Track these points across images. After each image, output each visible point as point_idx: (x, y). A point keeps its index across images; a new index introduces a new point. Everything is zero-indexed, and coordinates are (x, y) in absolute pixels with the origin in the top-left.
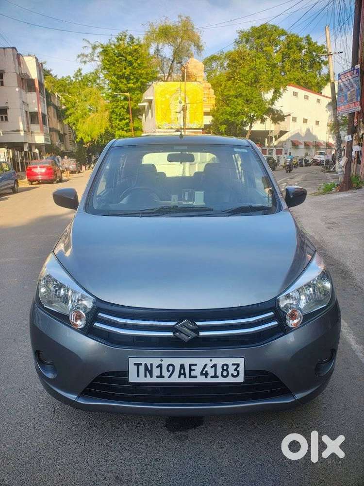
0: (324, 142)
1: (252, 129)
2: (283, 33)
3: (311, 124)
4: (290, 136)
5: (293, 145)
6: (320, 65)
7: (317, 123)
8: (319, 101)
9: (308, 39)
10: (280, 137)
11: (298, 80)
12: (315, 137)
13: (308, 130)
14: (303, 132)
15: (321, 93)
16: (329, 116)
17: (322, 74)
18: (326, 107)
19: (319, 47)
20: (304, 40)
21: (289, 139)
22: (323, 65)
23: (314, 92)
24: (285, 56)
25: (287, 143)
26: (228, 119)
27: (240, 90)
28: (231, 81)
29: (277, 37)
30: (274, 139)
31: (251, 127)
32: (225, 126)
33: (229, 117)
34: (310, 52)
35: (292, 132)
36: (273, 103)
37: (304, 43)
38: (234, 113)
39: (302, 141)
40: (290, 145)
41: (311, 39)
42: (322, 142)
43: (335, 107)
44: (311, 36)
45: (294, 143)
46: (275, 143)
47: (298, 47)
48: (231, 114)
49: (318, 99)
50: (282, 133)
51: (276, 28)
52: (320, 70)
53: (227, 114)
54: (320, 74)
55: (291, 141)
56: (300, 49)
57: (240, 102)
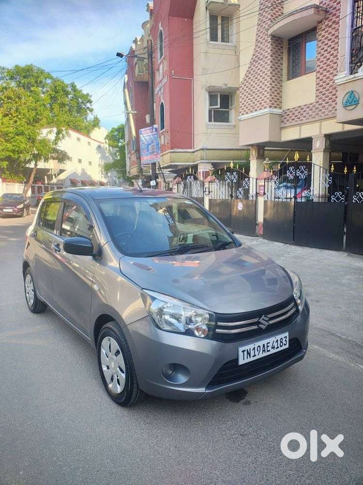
0: (98, 181)
1: (38, 167)
2: (49, 76)
3: (85, 165)
4: (68, 174)
5: (71, 183)
6: (86, 111)
7: (90, 163)
8: (89, 143)
9: (73, 86)
10: (59, 174)
11: (68, 122)
12: (89, 176)
13: (83, 170)
14: (79, 172)
15: (90, 137)
16: (100, 158)
17: (88, 119)
18: (97, 149)
19: (84, 95)
20: (69, 86)
21: (67, 177)
22: (88, 111)
23: (84, 135)
24: (54, 99)
25: (67, 181)
26: (10, 155)
27: (22, 128)
28: (8, 118)
29: (44, 80)
30: (54, 176)
31: (36, 165)
32: (7, 163)
33: (11, 154)
34: (76, 97)
35: (69, 171)
36: (56, 144)
37: (69, 89)
38: (17, 151)
39: (78, 179)
40: (69, 183)
41: (76, 86)
42: (96, 181)
43: (139, 157)
44: (75, 84)
45: (73, 181)
46: (54, 180)
47: (65, 92)
48: (13, 151)
49: (88, 142)
50: (62, 171)
51: (42, 72)
52: (86, 115)
53: (9, 151)
54: (86, 119)
55: (70, 179)
56: (67, 94)
57: (23, 140)
